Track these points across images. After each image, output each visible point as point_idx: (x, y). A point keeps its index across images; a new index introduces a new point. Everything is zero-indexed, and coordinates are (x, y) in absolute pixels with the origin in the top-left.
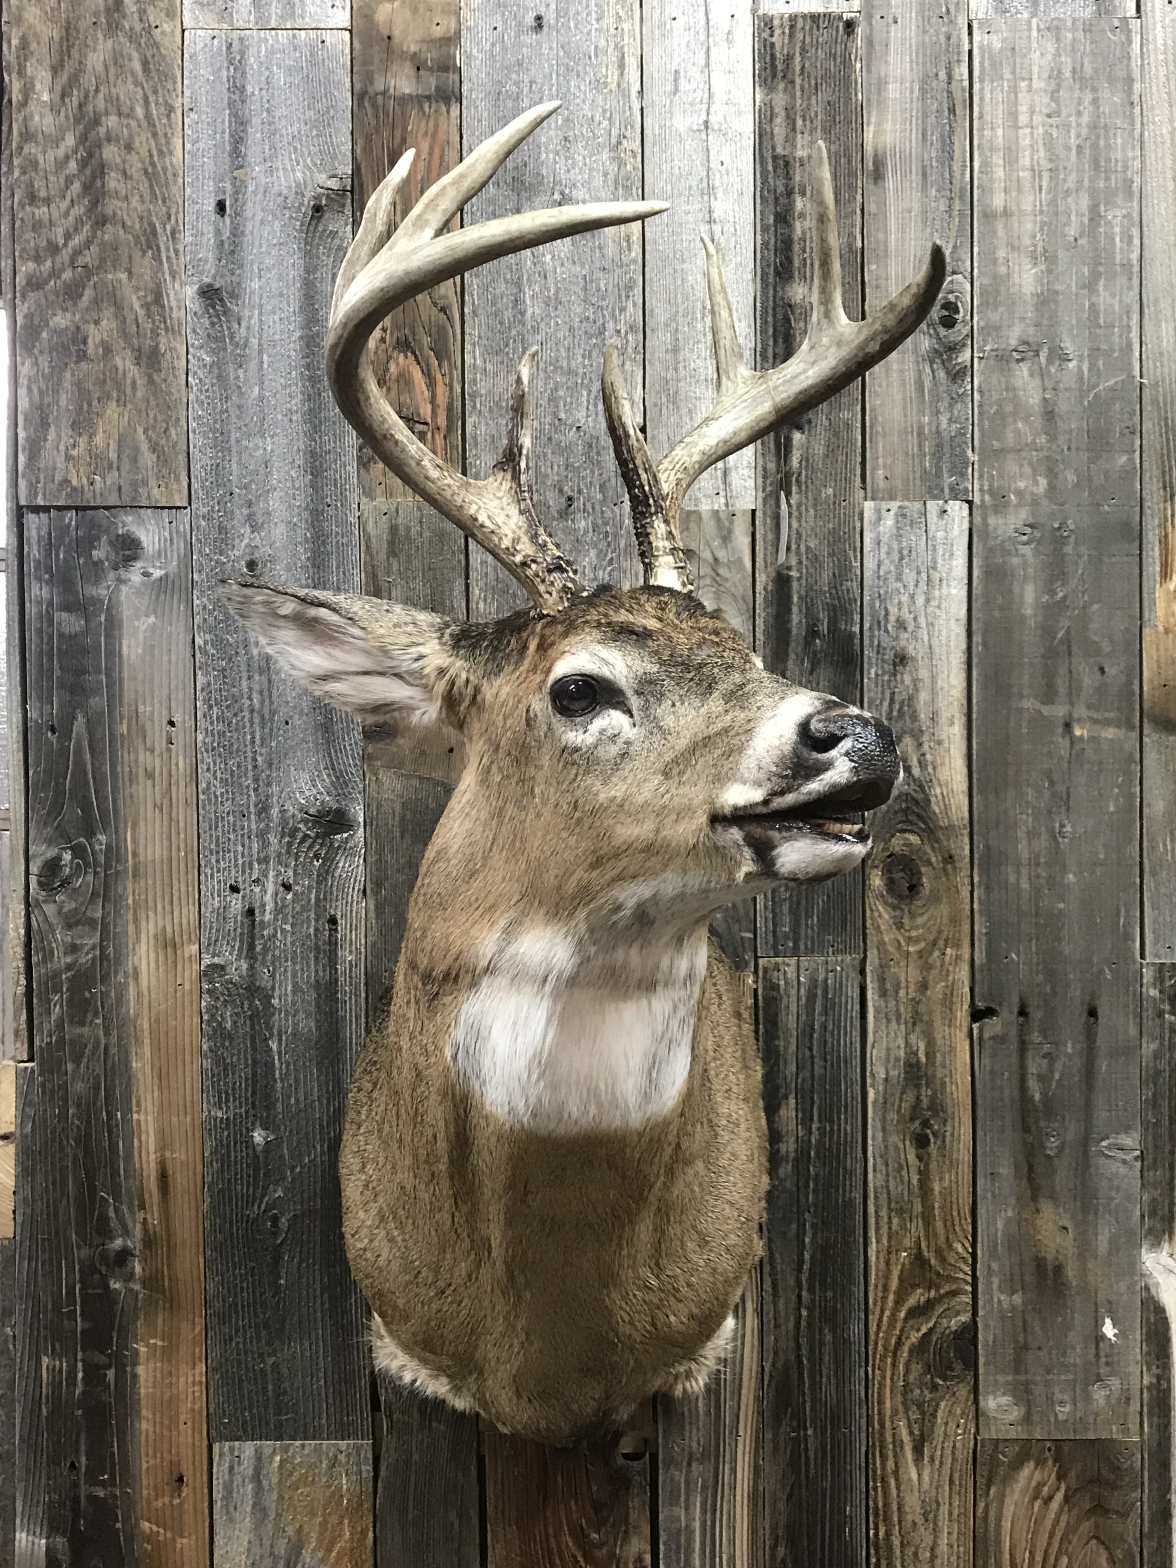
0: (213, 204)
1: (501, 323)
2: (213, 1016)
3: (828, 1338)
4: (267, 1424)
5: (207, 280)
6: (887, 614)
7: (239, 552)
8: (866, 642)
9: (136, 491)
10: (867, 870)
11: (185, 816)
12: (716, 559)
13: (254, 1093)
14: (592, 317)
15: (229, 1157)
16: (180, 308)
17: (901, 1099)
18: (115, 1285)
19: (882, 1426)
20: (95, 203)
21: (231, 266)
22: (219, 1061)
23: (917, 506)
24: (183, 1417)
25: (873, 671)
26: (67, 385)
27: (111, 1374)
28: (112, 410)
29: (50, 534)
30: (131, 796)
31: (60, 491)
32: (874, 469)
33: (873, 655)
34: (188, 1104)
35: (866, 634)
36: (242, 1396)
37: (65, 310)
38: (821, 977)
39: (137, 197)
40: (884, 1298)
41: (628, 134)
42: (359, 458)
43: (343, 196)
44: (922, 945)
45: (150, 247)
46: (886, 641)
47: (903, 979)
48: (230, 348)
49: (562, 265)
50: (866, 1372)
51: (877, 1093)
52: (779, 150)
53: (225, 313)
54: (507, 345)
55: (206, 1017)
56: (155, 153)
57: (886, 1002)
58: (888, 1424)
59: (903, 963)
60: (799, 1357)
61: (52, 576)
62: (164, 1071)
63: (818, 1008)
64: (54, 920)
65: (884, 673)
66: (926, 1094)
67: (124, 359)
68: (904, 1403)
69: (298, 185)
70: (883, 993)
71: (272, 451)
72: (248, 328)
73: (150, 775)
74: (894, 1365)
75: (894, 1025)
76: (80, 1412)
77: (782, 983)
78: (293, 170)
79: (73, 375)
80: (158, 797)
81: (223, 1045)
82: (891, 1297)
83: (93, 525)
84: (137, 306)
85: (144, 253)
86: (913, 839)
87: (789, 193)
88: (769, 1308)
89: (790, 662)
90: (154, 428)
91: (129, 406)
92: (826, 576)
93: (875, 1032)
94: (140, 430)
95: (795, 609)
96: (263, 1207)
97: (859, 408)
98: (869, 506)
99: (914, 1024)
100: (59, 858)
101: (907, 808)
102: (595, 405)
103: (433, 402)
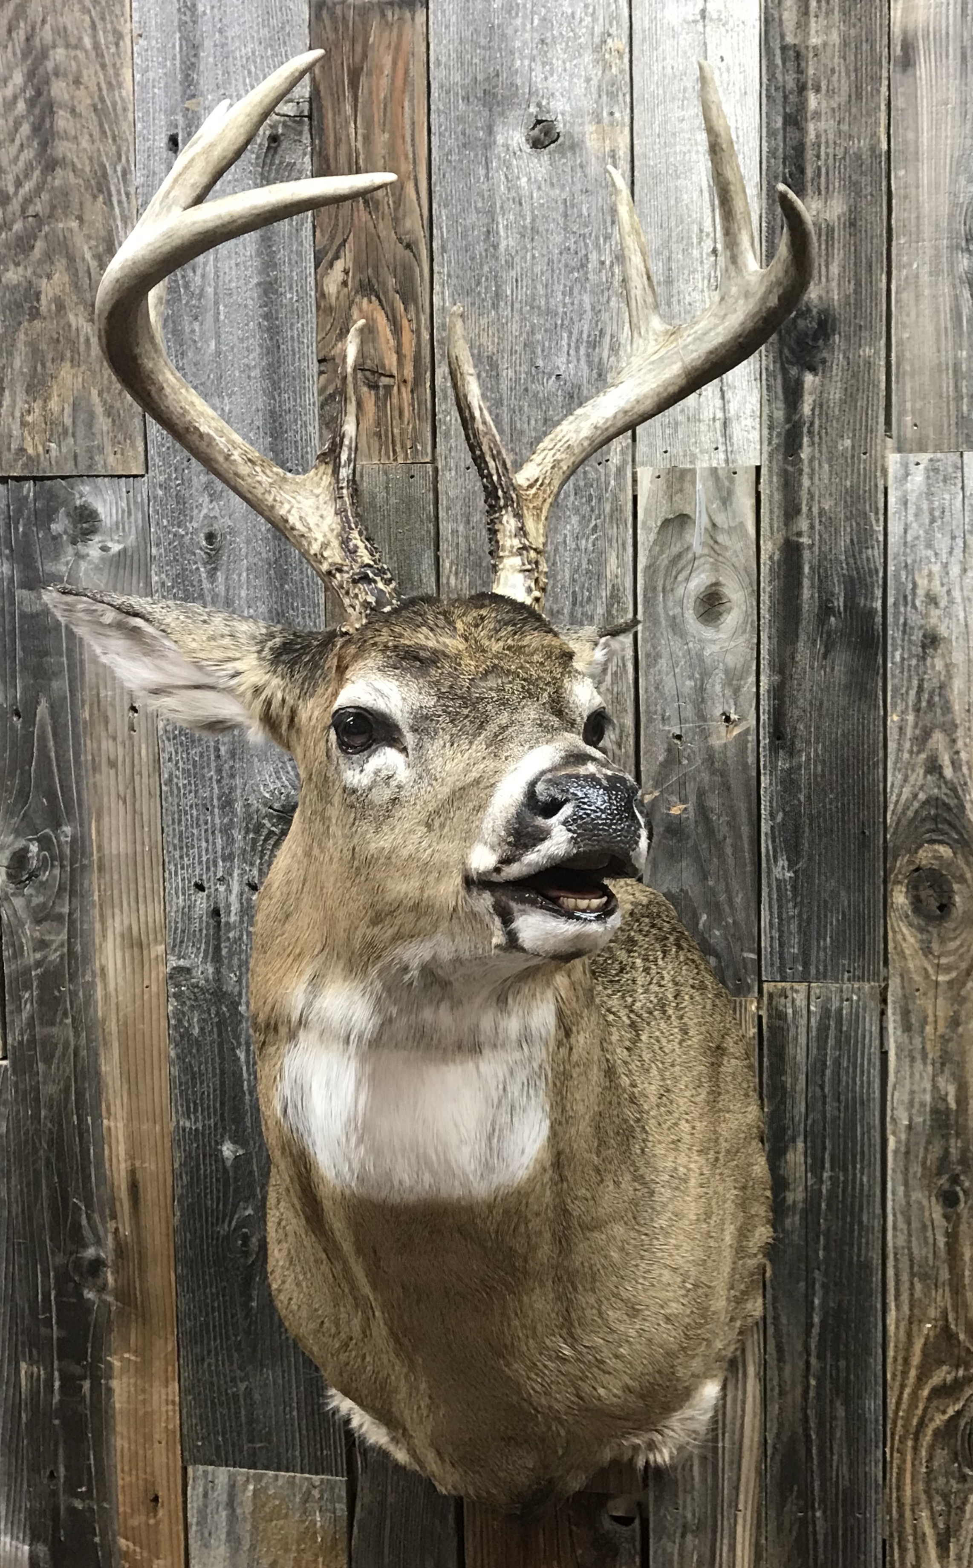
0: (164, 141)
1: (473, 259)
2: (180, 1021)
3: (841, 1412)
4: (241, 1451)
6: (915, 586)
7: (196, 523)
8: (890, 619)
9: (91, 458)
10: (890, 887)
11: (148, 807)
12: (714, 525)
13: (222, 1104)
14: (573, 247)
15: (198, 1169)
17: (926, 1149)
18: (89, 1295)
19: (901, 1515)
20: (44, 145)
22: (186, 1069)
23: (953, 457)
24: (157, 1437)
25: (898, 654)
26: (20, 345)
27: (87, 1385)
28: (66, 371)
29: (8, 506)
30: (95, 784)
31: (16, 460)
32: (902, 413)
33: (898, 635)
34: (158, 1112)
35: (890, 610)
36: (215, 1419)
37: (17, 264)
38: (835, 1005)
39: (87, 137)
40: (905, 1373)
41: (613, 31)
42: (321, 416)
43: (300, 123)
44: (954, 974)
45: (100, 191)
46: (914, 619)
47: (930, 1012)
48: (185, 299)
49: (539, 188)
50: (884, 1453)
51: (898, 1142)
52: (790, 39)
54: (478, 284)
55: (173, 1022)
56: (104, 86)
57: (911, 1038)
58: (908, 1514)
59: (931, 994)
60: (806, 1429)
61: (12, 550)
62: (132, 1075)
63: (831, 1042)
64: (23, 914)
65: (911, 656)
66: (955, 1147)
67: (77, 316)
68: (927, 1492)
70: (907, 1027)
71: (230, 412)
72: (203, 276)
73: (113, 764)
74: (915, 1449)
75: (919, 1065)
76: (57, 1422)
77: (790, 1011)
79: (26, 334)
80: (121, 788)
81: (190, 1053)
82: (913, 1373)
83: (52, 496)
84: (88, 256)
85: (95, 197)
86: (945, 851)
87: (801, 89)
88: (773, 1373)
89: (801, 644)
90: (109, 390)
91: (83, 368)
92: (843, 542)
93: (897, 1072)
94: (94, 392)
95: (806, 583)
96: (234, 1223)
97: (883, 342)
98: (893, 460)
99: (943, 1064)
100: (26, 850)
101: (937, 816)
102: (577, 349)
103: (399, 352)
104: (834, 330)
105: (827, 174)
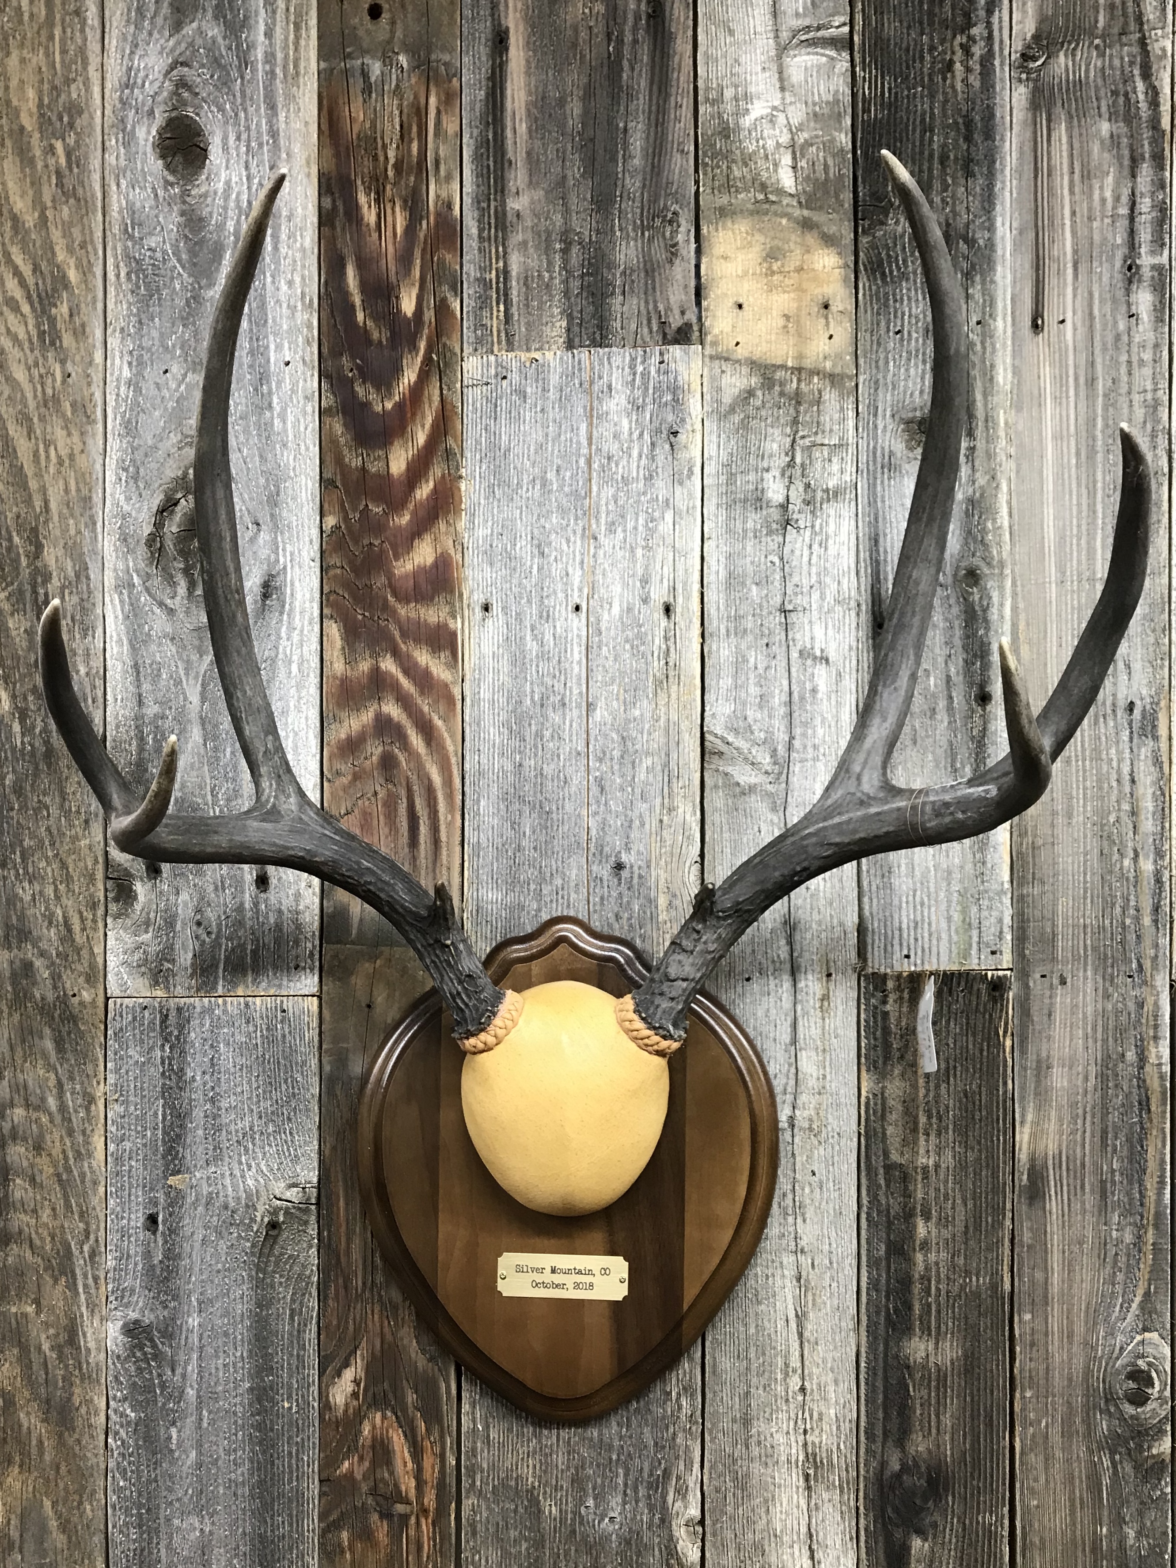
0: (142, 1220)
5: (133, 1315)
16: (99, 1350)
21: (163, 1297)
28: (14, 1473)
39: (48, 1211)
43: (307, 1211)
45: (63, 1273)
48: (161, 1401)
52: (895, 1157)
53: (155, 1357)
56: (70, 1154)
67: (28, 1414)
69: (249, 1196)
78: (243, 1176)
84: (45, 1346)
85: (56, 1281)
87: (908, 1215)
90: (64, 1501)
91: (34, 1474)
94: (47, 1504)
97: (1006, 1510)
102: (636, 1490)
103: (418, 1475)
104: (946, 1490)
105: (939, 1312)
